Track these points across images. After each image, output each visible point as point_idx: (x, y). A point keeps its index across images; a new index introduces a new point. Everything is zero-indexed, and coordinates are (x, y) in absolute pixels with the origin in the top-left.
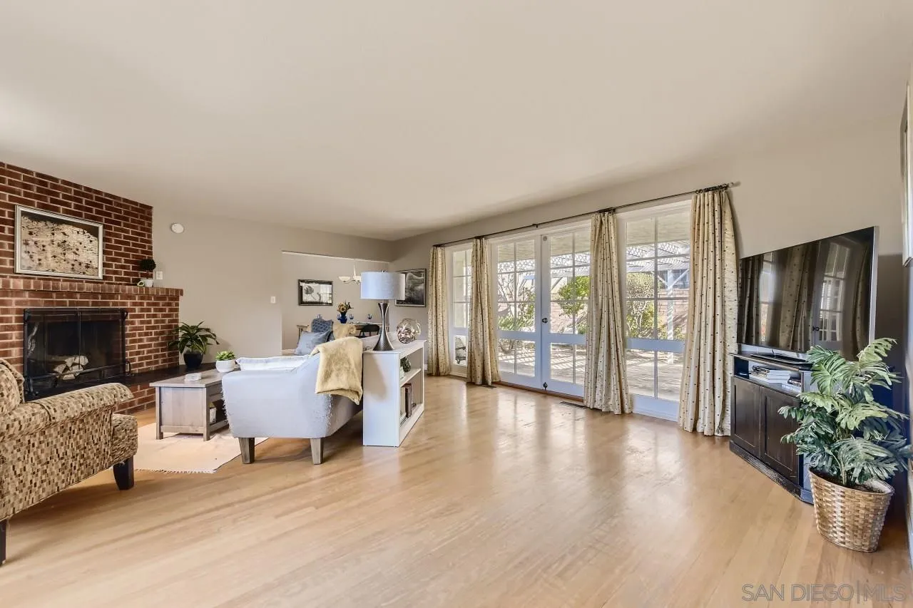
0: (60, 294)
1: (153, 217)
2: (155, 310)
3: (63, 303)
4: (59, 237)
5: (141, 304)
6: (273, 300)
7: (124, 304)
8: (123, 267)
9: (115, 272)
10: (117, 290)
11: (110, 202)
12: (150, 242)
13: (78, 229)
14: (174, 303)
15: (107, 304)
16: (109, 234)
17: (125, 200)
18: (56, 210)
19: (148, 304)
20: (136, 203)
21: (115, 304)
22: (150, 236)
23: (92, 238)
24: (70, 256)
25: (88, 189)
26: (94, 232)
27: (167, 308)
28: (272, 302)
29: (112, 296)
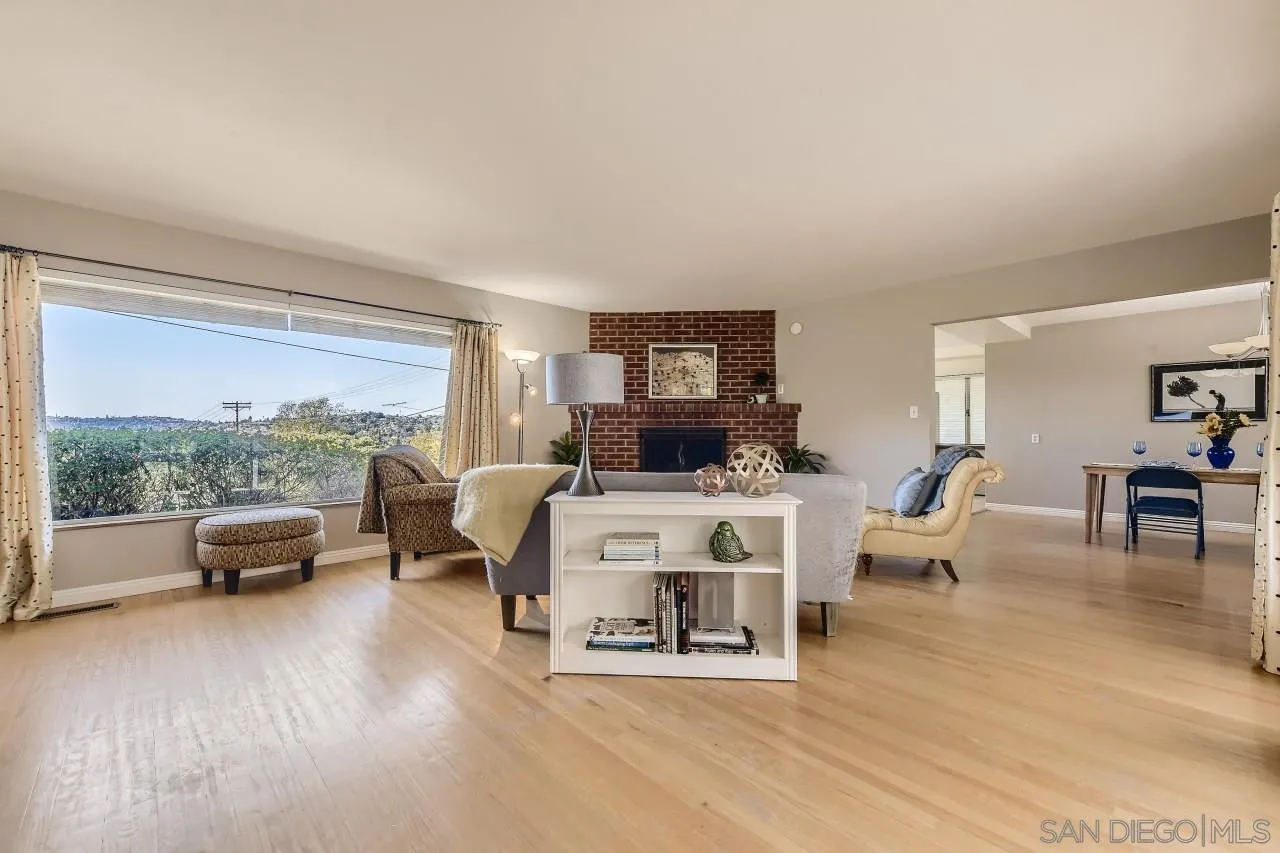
0: (668, 415)
1: (776, 322)
2: (764, 430)
3: (670, 423)
4: (680, 364)
5: (747, 423)
6: (914, 413)
7: (727, 423)
8: (740, 384)
9: (731, 391)
10: (717, 409)
11: (726, 319)
12: (773, 352)
13: (694, 354)
14: (790, 421)
15: (709, 423)
16: (724, 352)
17: (743, 312)
18: (678, 340)
19: (754, 423)
20: (755, 312)
21: (717, 423)
22: (772, 345)
23: (708, 359)
24: (689, 379)
25: (706, 313)
26: (709, 353)
27: (780, 427)
28: (912, 416)
29: (713, 416)
